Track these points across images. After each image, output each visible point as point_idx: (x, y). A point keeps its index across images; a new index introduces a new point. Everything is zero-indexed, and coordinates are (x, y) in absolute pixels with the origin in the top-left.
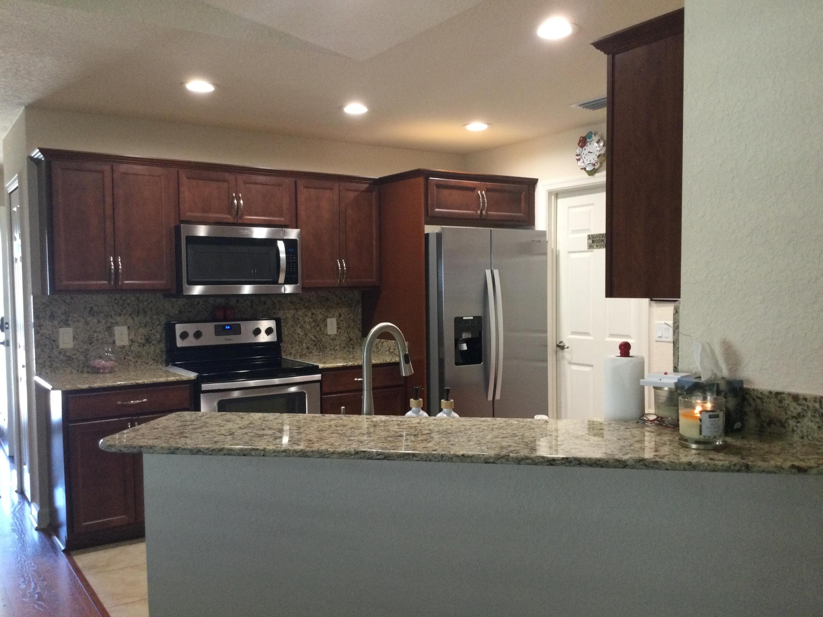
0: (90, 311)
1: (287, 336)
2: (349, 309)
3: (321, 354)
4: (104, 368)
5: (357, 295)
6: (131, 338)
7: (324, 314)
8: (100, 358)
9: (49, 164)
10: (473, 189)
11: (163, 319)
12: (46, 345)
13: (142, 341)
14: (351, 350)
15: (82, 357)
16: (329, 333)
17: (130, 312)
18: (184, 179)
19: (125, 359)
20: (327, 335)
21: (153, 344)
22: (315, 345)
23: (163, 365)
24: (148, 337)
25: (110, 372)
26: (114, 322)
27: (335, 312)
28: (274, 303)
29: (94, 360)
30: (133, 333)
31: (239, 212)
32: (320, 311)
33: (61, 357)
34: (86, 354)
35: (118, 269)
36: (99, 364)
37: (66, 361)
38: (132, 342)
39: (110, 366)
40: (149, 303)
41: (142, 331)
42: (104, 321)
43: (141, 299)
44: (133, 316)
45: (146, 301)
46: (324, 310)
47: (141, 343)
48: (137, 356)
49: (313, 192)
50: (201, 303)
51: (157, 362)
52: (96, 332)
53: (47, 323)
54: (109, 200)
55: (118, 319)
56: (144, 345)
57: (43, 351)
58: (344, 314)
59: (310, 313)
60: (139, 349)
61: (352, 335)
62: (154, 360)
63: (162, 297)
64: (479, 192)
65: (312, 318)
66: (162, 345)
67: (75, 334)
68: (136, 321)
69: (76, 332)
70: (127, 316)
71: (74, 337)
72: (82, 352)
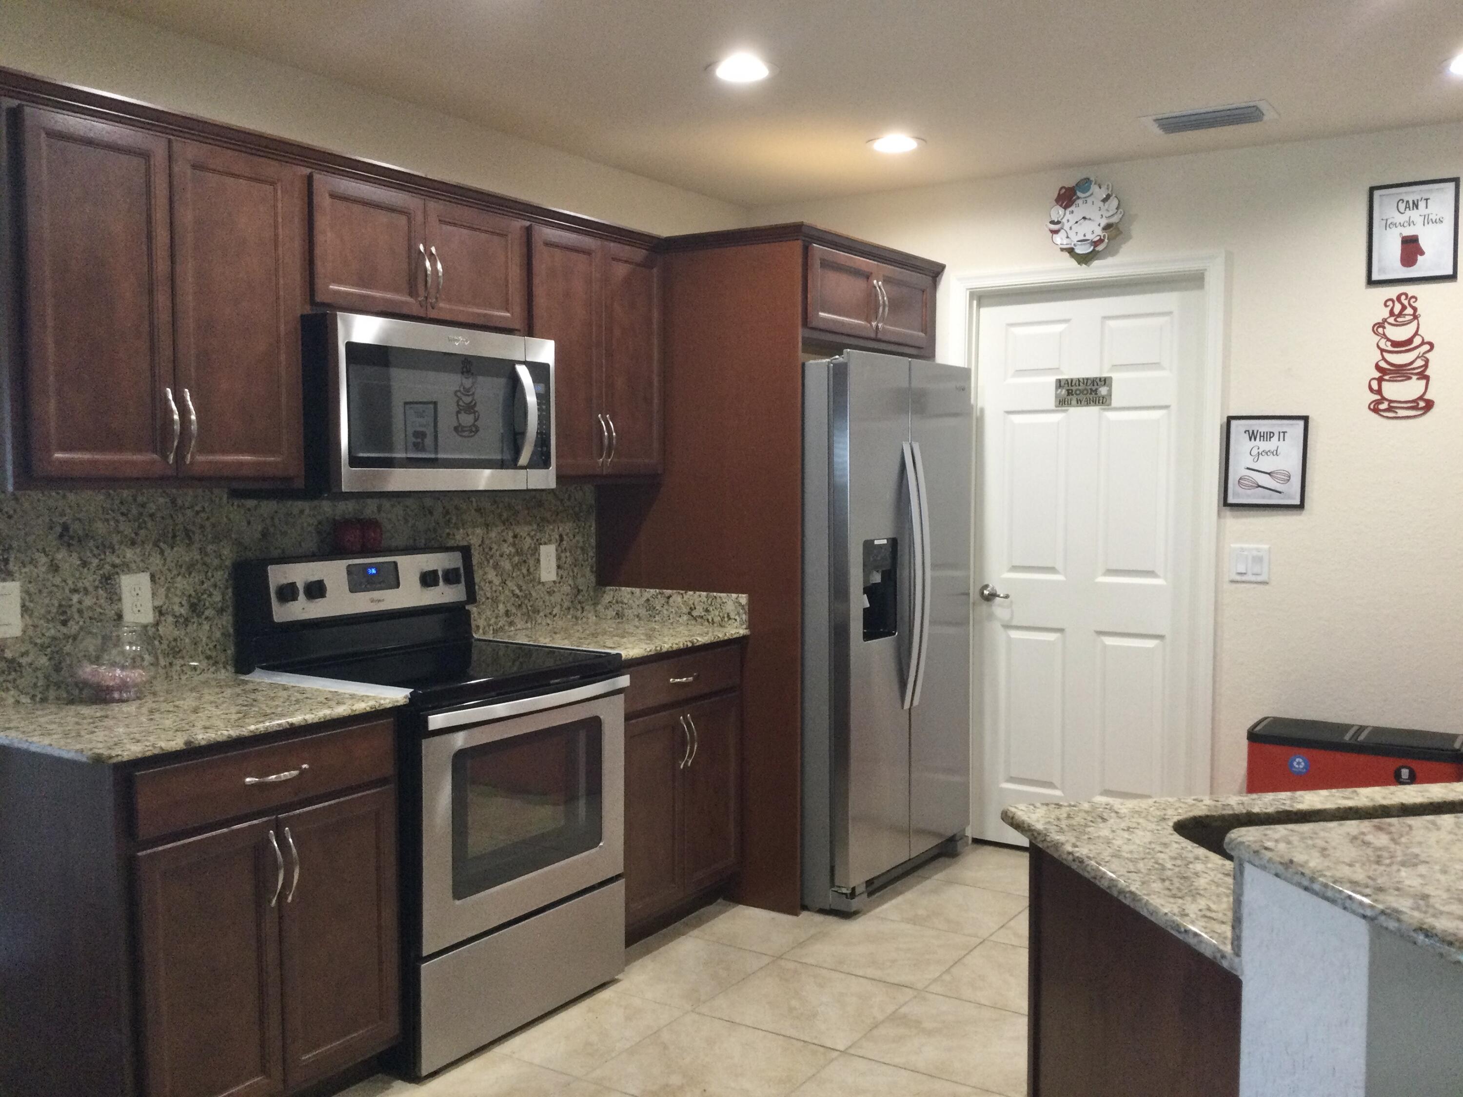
0: (61, 536)
2: (575, 525)
3: (529, 625)
5: (587, 494)
6: (157, 604)
7: (536, 535)
10: (868, 276)
11: (228, 553)
13: (183, 611)
14: (579, 613)
15: (43, 661)
16: (543, 580)
20: (539, 583)
21: (207, 618)
22: (520, 606)
23: (228, 671)
24: (193, 600)
26: (118, 561)
27: (553, 530)
28: (447, 513)
30: (162, 591)
32: (528, 529)
34: (54, 651)
35: (189, 422)
36: (105, 677)
37: (3, 672)
38: (161, 613)
40: (197, 513)
41: (181, 583)
42: (95, 562)
43: (179, 502)
44: (161, 544)
45: (192, 507)
46: (535, 527)
47: (181, 615)
48: (173, 649)
49: (558, 256)
50: (307, 512)
51: (216, 663)
52: (75, 591)
55: (129, 554)
56: (187, 621)
58: (567, 534)
59: (511, 534)
60: (176, 633)
61: (580, 581)
62: (208, 658)
63: (225, 496)
64: (875, 282)
65: (514, 545)
66: (227, 620)
67: (27, 598)
68: (169, 560)
69: (28, 592)
70: (148, 547)
71: (24, 607)
72: (43, 647)
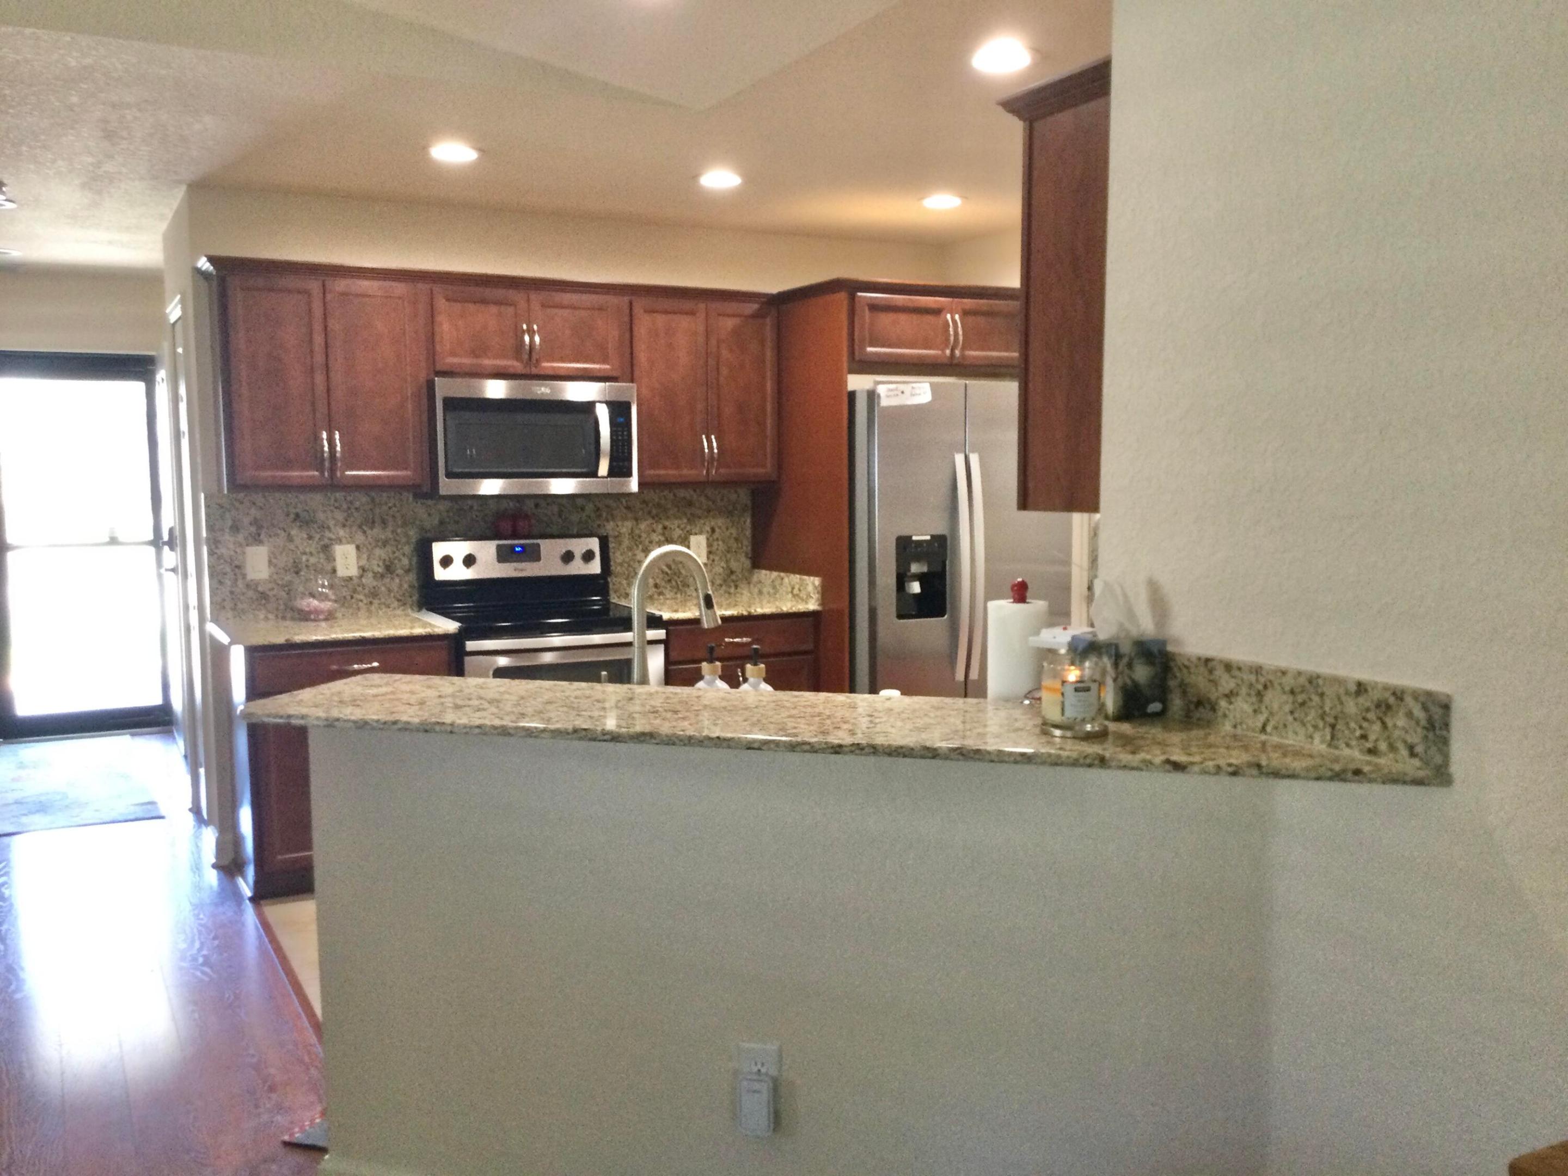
0: (295, 520)
1: (621, 565)
2: (728, 520)
3: (679, 596)
4: (317, 612)
5: (743, 496)
6: (361, 564)
7: (685, 528)
8: (312, 595)
9: (222, 281)
10: (937, 312)
11: (413, 534)
12: (225, 574)
13: (380, 570)
14: (732, 590)
15: (284, 594)
17: (358, 522)
18: (441, 303)
19: (352, 597)
21: (397, 575)
22: (670, 581)
23: (413, 609)
24: (388, 563)
25: (326, 619)
26: (333, 537)
27: (704, 524)
28: (598, 509)
29: (302, 598)
30: (365, 556)
31: (535, 357)
32: (676, 522)
33: (250, 593)
34: (288, 589)
35: (335, 452)
36: (309, 605)
37: (257, 599)
38: (364, 570)
39: (326, 609)
40: (390, 508)
41: (378, 552)
42: (318, 536)
43: (377, 500)
44: (364, 527)
45: (386, 504)
46: (685, 521)
47: (378, 572)
48: (372, 593)
49: (660, 319)
50: (475, 508)
51: (405, 604)
52: (305, 553)
53: (227, 537)
54: (319, 339)
55: (342, 533)
56: (382, 576)
57: (221, 583)
58: (720, 528)
59: (660, 526)
60: (375, 583)
61: (734, 565)
62: (399, 600)
63: (411, 499)
64: (949, 316)
65: (663, 534)
66: (412, 577)
67: (272, 556)
68: (369, 537)
69: (273, 553)
70: (354, 529)
71: (270, 562)
72: (283, 586)
